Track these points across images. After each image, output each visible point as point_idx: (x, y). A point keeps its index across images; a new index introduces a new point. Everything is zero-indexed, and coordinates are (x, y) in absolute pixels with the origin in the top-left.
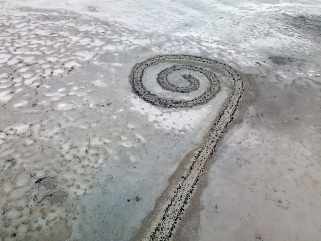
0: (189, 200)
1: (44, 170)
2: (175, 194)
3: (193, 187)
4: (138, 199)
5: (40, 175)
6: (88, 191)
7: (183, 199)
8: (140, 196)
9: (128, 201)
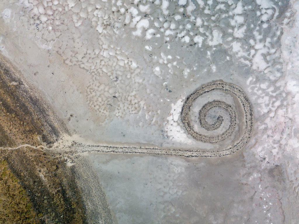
0: (132, 153)
1: (120, 95)
2: (132, 147)
3: (138, 152)
4: (124, 136)
5: (117, 95)
6: (119, 117)
7: (131, 151)
8: (125, 136)
9: (122, 133)
